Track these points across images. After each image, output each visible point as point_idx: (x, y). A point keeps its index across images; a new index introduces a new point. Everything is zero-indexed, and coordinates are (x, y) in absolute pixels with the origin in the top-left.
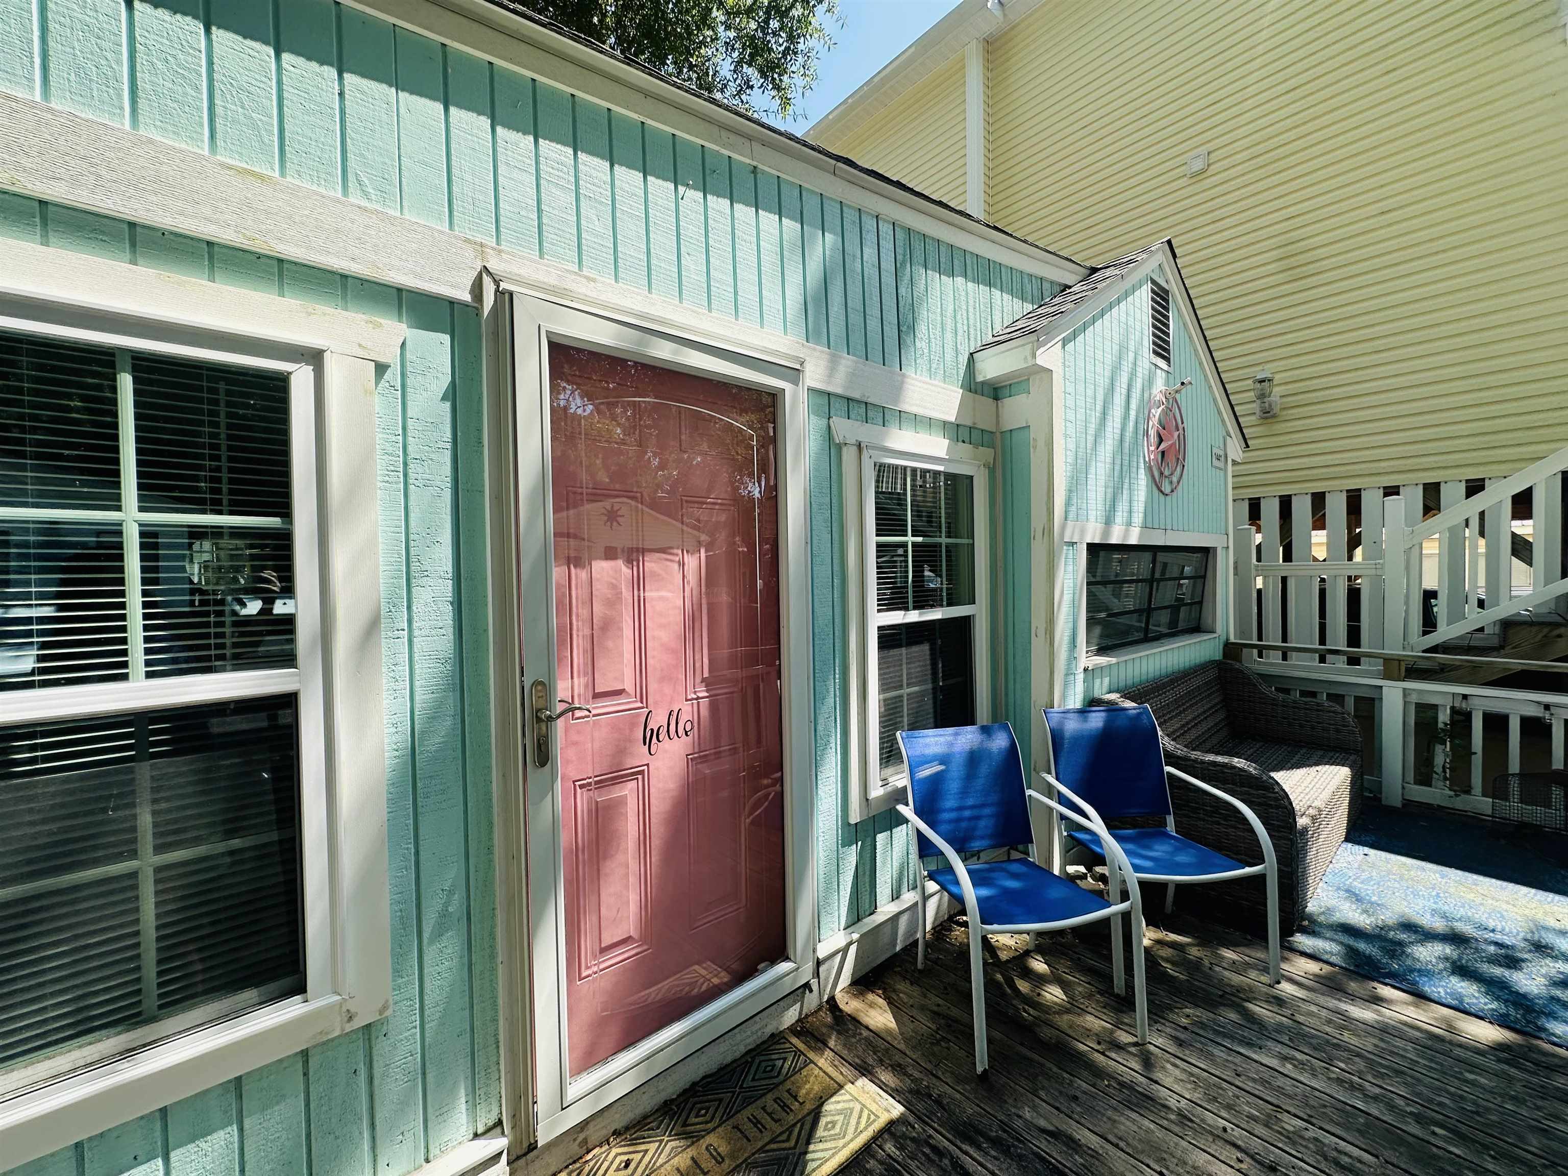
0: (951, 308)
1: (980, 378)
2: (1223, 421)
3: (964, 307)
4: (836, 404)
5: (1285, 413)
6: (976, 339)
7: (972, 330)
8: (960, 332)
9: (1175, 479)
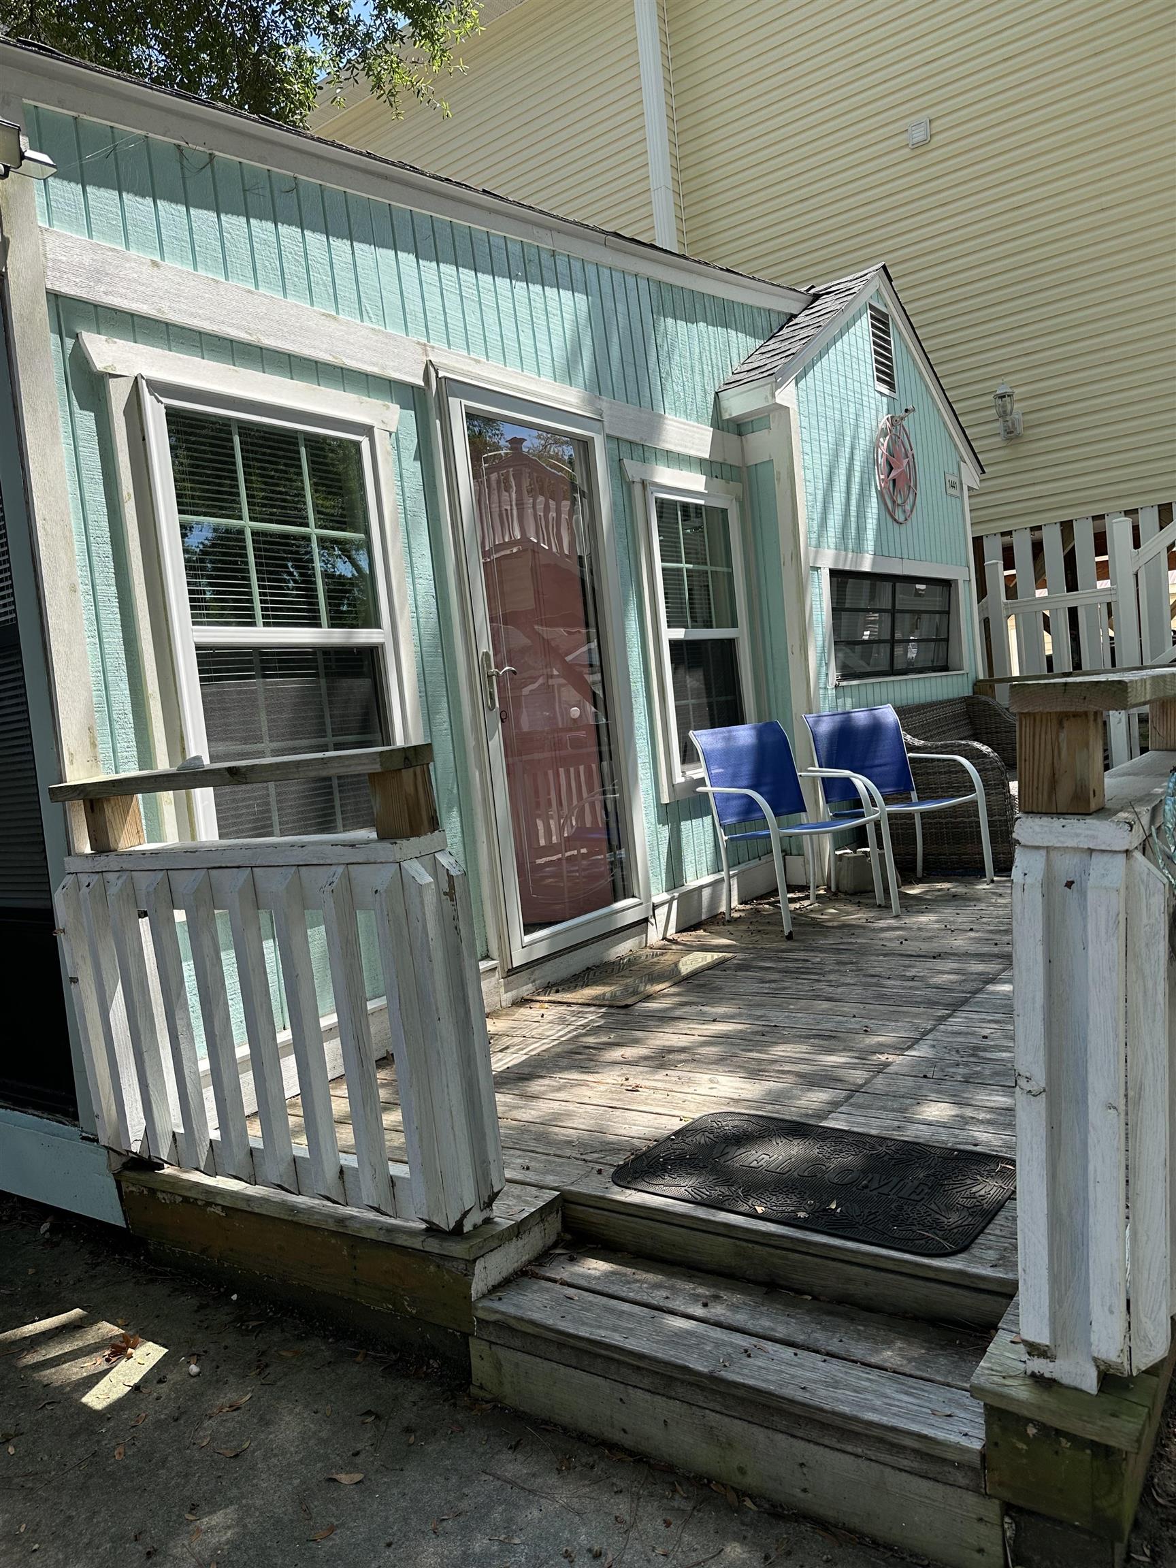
0: (697, 350)
1: (726, 416)
2: (956, 445)
3: (707, 348)
4: (625, 448)
5: (1030, 432)
6: (719, 379)
7: (715, 370)
8: (706, 374)
9: (908, 507)
